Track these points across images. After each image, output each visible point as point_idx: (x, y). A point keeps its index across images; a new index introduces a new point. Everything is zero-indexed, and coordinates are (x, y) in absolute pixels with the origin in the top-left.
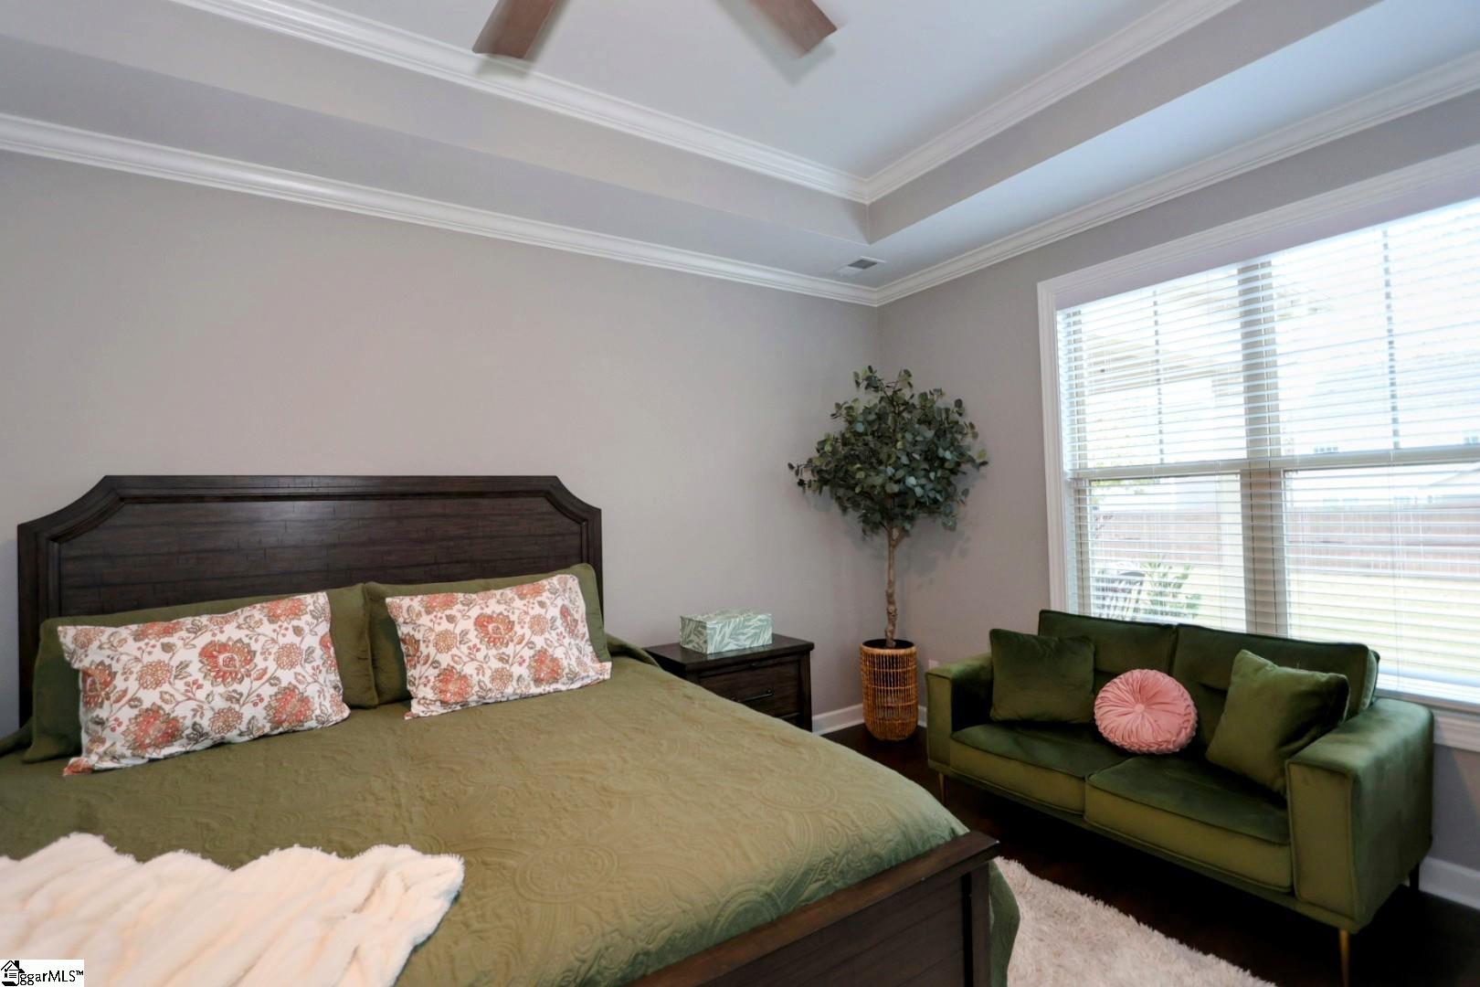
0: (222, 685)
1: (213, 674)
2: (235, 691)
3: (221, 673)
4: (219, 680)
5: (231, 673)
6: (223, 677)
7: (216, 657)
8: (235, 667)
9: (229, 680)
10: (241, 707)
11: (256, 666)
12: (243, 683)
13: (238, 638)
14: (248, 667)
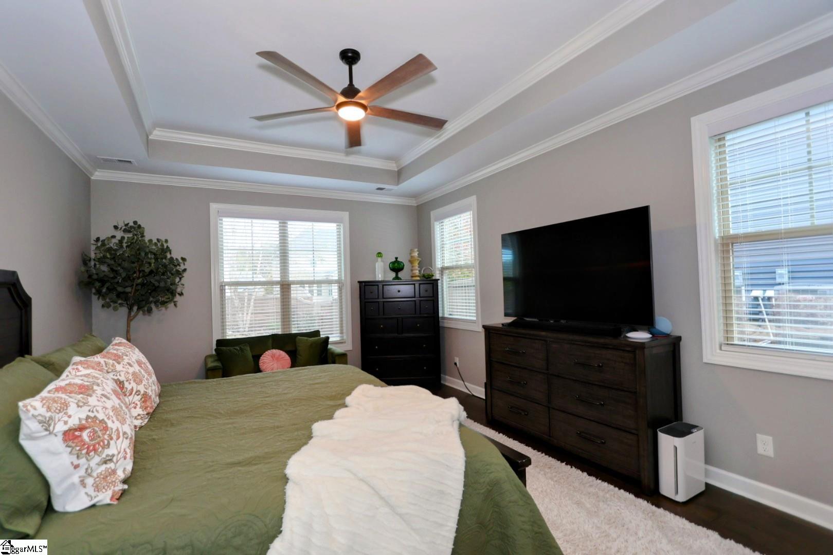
0: (96, 456)
1: (84, 452)
2: (107, 456)
3: (91, 448)
4: (92, 453)
5: (99, 444)
6: (95, 450)
7: (80, 436)
8: (99, 437)
9: (100, 449)
10: (115, 464)
11: (112, 429)
12: (111, 446)
13: (86, 416)
14: (108, 433)
